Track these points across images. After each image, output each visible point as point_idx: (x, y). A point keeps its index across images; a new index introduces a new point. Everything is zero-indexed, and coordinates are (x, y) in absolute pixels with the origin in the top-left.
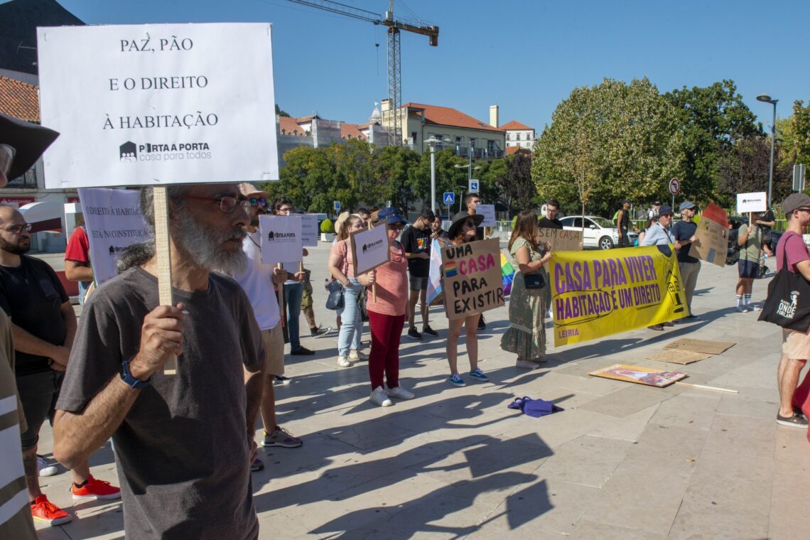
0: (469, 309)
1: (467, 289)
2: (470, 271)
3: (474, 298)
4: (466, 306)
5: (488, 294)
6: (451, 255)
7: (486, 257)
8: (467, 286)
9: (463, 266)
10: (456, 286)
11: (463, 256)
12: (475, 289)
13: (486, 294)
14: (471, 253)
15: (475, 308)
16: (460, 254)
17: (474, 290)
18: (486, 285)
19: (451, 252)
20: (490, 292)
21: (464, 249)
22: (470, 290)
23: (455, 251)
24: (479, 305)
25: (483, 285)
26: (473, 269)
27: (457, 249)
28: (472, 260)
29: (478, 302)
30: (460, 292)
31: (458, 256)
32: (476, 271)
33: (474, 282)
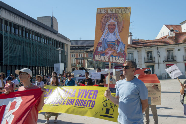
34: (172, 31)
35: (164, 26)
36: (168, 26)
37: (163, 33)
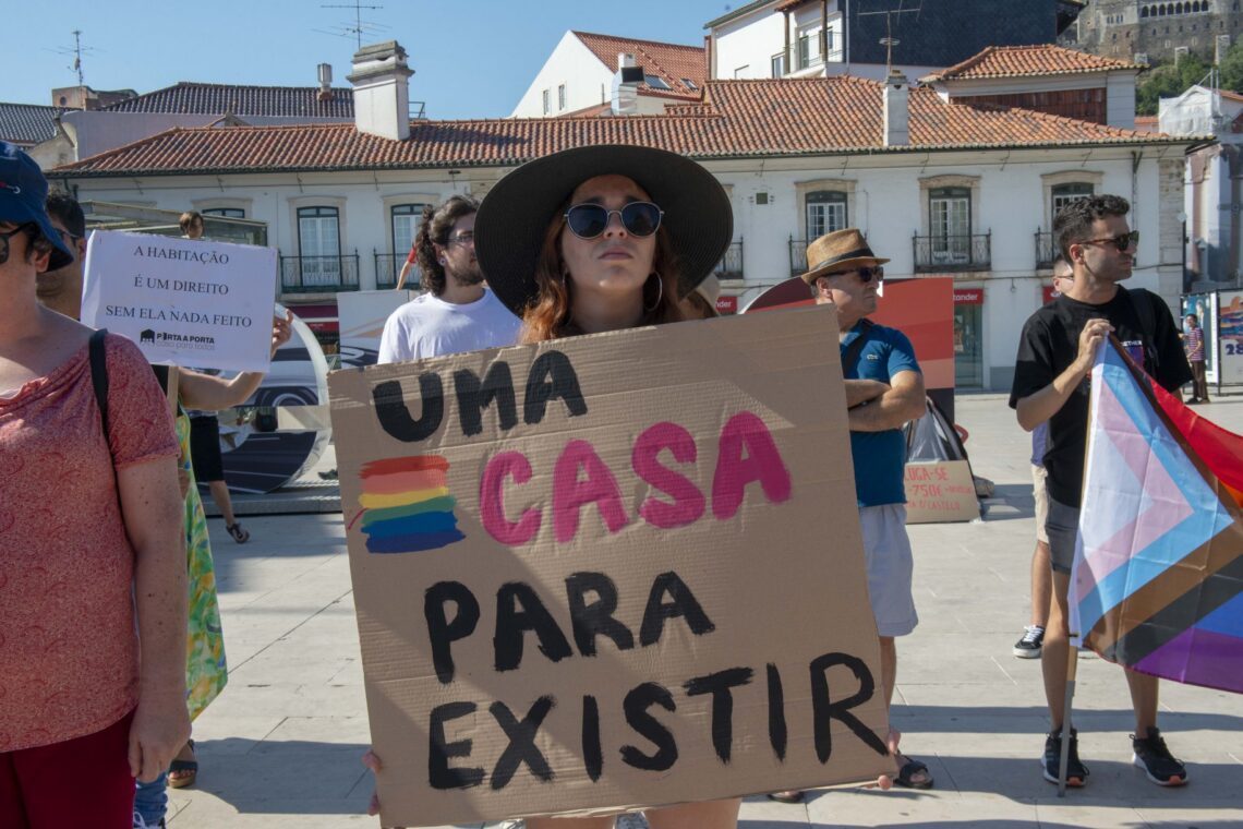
0: (542, 771)
1: (531, 639)
2: (567, 527)
3: (590, 705)
4: (521, 750)
5: (719, 686)
6: (416, 414)
7: (705, 434)
8: (538, 615)
9: (510, 488)
10: (451, 610)
11: (508, 421)
12: (604, 642)
13: (696, 687)
14: (578, 408)
15: (594, 765)
16: (489, 414)
17: (588, 649)
18: (701, 624)
19: (412, 395)
20: (741, 676)
21: (519, 381)
22: (555, 648)
23: (449, 390)
24: (632, 756)
25: (674, 628)
26: (588, 511)
27: (462, 378)
28: (576, 455)
29: (617, 732)
30: (475, 649)
31: (471, 426)
32: (617, 522)
33: (591, 597)
34: (632, 75)
35: (569, 38)
36: (601, 43)
37: (561, 87)
